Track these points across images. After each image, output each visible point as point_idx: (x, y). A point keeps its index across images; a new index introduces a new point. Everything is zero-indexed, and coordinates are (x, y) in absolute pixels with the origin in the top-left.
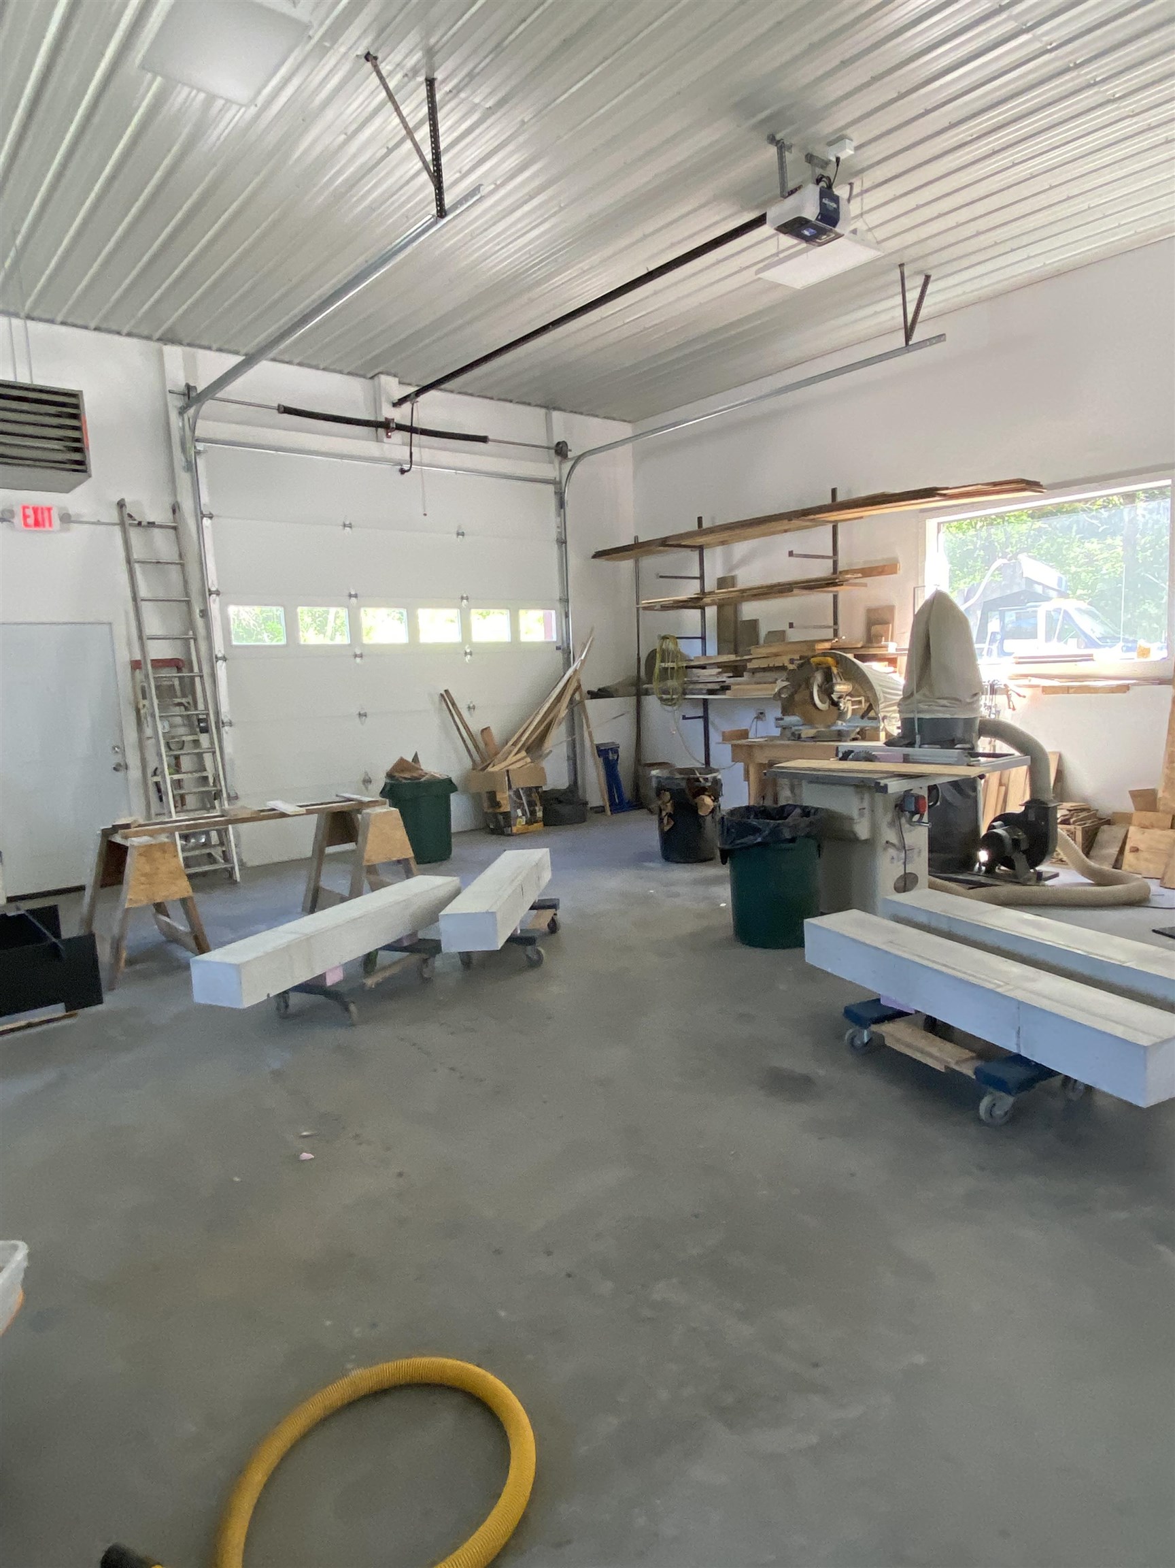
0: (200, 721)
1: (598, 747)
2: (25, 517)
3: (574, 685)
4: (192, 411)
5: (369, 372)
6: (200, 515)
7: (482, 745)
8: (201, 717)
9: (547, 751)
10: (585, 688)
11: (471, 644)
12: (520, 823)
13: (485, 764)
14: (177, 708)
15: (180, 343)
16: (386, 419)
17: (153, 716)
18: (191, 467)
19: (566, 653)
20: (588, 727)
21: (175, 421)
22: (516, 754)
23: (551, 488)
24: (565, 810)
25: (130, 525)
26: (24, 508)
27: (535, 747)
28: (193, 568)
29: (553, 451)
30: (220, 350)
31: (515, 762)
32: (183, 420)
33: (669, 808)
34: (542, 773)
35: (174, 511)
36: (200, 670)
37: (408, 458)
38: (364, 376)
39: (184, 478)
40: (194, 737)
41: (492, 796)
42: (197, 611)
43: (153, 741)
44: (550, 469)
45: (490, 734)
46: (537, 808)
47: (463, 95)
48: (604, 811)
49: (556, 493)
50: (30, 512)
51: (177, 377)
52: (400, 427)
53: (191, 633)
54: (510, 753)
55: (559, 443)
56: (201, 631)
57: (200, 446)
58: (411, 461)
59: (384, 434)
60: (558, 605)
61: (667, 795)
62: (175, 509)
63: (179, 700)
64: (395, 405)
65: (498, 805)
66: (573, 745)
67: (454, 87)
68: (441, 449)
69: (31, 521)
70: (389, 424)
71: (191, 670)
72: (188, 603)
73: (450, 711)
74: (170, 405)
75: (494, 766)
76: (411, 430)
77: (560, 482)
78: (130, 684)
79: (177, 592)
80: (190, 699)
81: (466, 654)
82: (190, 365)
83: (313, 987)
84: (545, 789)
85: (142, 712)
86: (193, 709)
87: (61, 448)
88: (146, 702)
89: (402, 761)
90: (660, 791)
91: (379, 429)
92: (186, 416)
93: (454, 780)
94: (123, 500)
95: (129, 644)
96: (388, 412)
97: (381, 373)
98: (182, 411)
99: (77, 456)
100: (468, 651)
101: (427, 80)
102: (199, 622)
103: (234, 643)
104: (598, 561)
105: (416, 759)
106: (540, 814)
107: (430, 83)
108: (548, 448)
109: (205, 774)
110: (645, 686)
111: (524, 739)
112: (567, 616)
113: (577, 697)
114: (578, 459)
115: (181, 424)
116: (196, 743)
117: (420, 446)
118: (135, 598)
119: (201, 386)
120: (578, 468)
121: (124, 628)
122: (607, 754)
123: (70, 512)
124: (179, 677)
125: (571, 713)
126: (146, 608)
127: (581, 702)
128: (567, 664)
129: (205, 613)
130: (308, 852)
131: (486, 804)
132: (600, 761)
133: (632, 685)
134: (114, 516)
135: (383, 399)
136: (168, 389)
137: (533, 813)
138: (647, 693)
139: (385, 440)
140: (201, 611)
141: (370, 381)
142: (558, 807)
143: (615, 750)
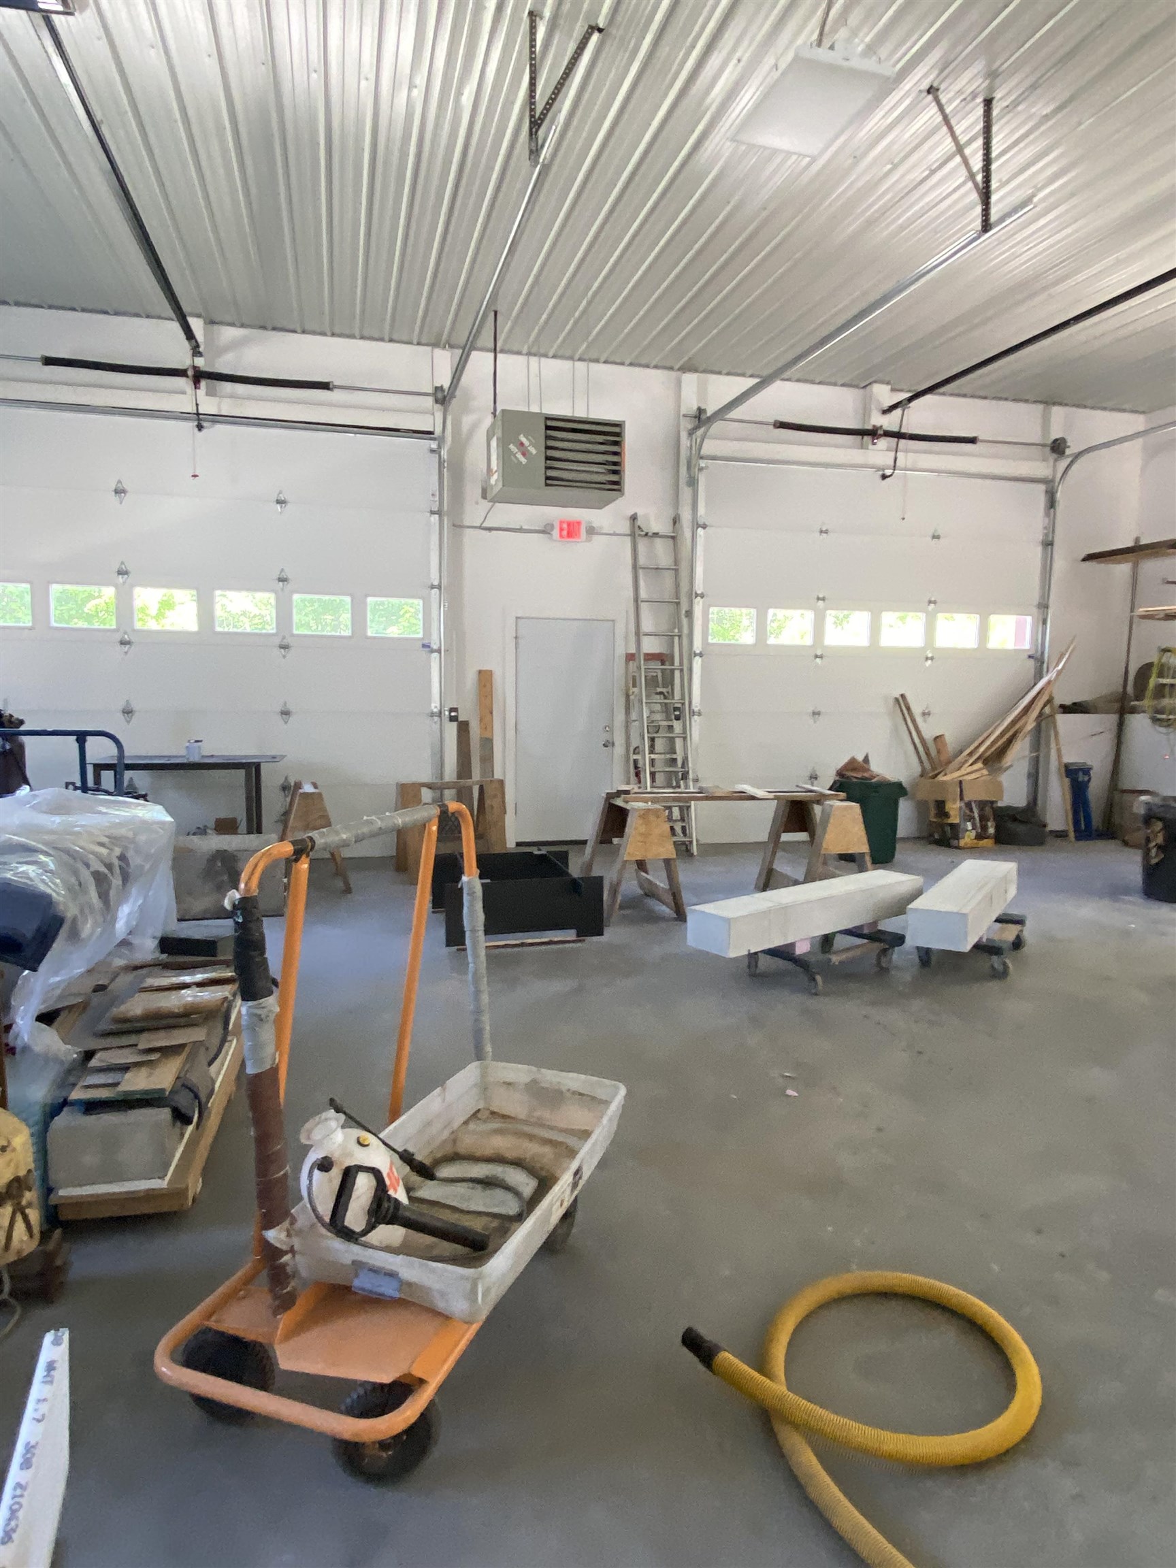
0: (676, 709)
1: (1067, 766)
2: (561, 529)
3: (1045, 698)
4: (700, 432)
5: (862, 383)
6: (697, 525)
7: (933, 752)
8: (676, 705)
9: (1009, 764)
10: (1058, 701)
11: (934, 649)
12: (969, 837)
13: (936, 772)
14: (658, 696)
15: (696, 370)
16: (874, 426)
17: (641, 701)
18: (693, 482)
19: (1039, 661)
20: (1057, 744)
21: (685, 441)
22: (971, 765)
23: (1042, 487)
24: (1021, 829)
25: (640, 535)
26: (561, 522)
27: (994, 759)
28: (684, 574)
29: (1049, 448)
30: (728, 374)
31: (971, 774)
32: (691, 440)
33: (1160, 839)
34: (999, 788)
35: (675, 523)
36: (681, 663)
37: (892, 463)
38: (856, 386)
39: (686, 492)
40: (670, 723)
41: (940, 805)
42: (684, 612)
43: (637, 723)
44: (1041, 469)
45: (945, 745)
46: (990, 824)
47: (1020, 108)
48: (1067, 836)
49: (1046, 492)
50: (565, 526)
51: (690, 403)
52: (888, 434)
53: (676, 630)
54: (966, 761)
55: (1056, 440)
56: (685, 631)
57: (703, 463)
58: (895, 466)
59: (870, 442)
60: (1035, 610)
61: (1159, 825)
62: (676, 521)
63: (659, 690)
64: (885, 412)
65: (947, 815)
66: (1036, 762)
67: (1013, 101)
68: (925, 452)
69: (565, 533)
70: (877, 430)
71: (673, 664)
72: (678, 604)
73: (903, 715)
74: (682, 427)
75: (946, 775)
76: (899, 435)
77: (1052, 481)
78: (622, 671)
79: (668, 595)
80: (669, 689)
81: (927, 659)
82: (702, 391)
83: (783, 953)
84: (1000, 804)
85: (632, 697)
86: (671, 697)
87: (604, 471)
88: (636, 690)
89: (853, 761)
90: (1149, 819)
91: (865, 437)
92: (694, 436)
93: (904, 784)
94: (636, 514)
95: (626, 637)
96: (878, 420)
97: (875, 382)
98: (691, 433)
99: (614, 478)
100: (929, 656)
101: (985, 100)
102: (685, 621)
103: (710, 641)
104: (1087, 563)
105: (866, 760)
106: (991, 831)
107: (988, 103)
108: (1043, 445)
109: (674, 756)
110: (1133, 703)
111: (982, 749)
112: (1044, 622)
113: (1047, 710)
114: (1077, 456)
115: (689, 445)
116: (670, 728)
117: (906, 451)
118: (636, 599)
119: (710, 410)
120: (1075, 467)
121: (624, 626)
122: (1076, 777)
123: (594, 525)
124: (662, 669)
125: (1038, 730)
126: (644, 607)
127: (1052, 716)
128: (1039, 675)
129: (689, 614)
130: (763, 836)
131: (933, 812)
132: (1067, 781)
133: (1117, 701)
134: (625, 527)
135: (873, 407)
136: (682, 414)
137: (984, 828)
138: (1133, 711)
139: (871, 447)
140: (686, 612)
141: (862, 391)
142: (1012, 826)
143: (1086, 771)
